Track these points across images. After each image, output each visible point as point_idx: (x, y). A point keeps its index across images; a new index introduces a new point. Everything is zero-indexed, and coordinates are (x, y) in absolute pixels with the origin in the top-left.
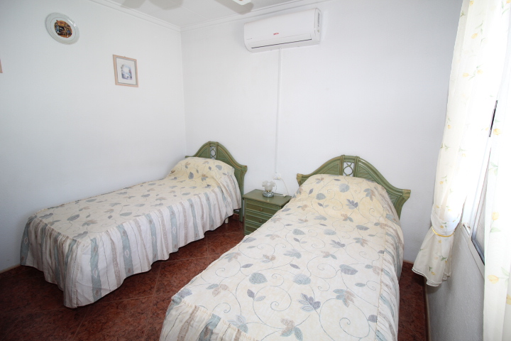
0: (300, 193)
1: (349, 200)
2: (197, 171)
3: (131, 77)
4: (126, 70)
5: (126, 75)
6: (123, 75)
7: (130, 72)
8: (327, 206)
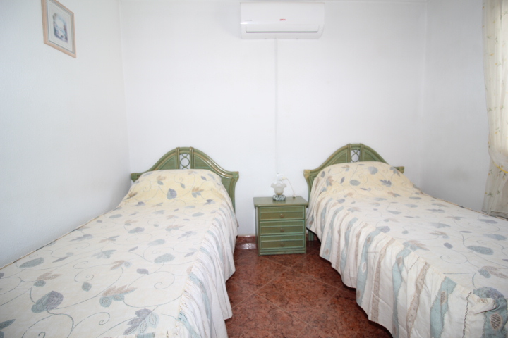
0: (331, 184)
1: (381, 180)
2: (183, 186)
3: (66, 39)
4: (60, 25)
5: (61, 33)
6: (55, 30)
7: (65, 30)
8: (370, 189)
